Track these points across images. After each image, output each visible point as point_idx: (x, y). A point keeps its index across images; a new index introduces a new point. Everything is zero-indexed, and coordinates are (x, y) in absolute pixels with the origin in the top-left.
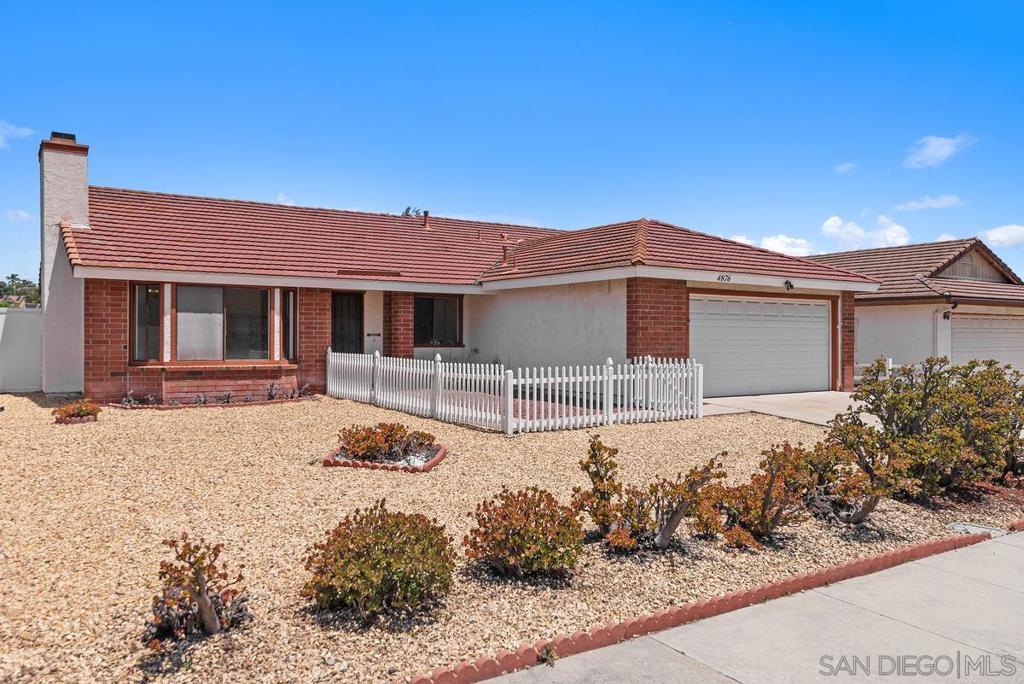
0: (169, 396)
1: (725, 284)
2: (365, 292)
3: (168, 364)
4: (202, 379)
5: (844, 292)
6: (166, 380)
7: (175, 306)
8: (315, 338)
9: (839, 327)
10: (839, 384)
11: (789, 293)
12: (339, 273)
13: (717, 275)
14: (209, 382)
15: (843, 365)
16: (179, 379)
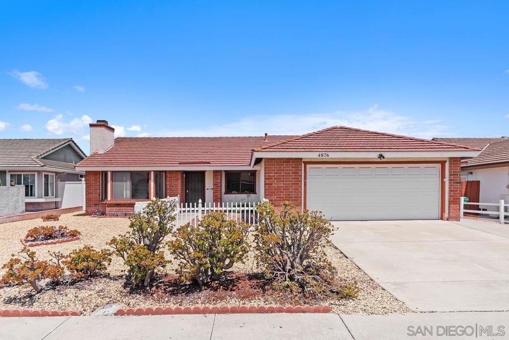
0: (109, 213)
1: (325, 158)
2: (206, 171)
3: (109, 201)
4: (121, 207)
5: (451, 158)
6: (108, 207)
7: (112, 180)
8: (174, 191)
9: (447, 180)
10: (446, 215)
11: (381, 161)
12: (179, 164)
13: (318, 154)
14: (124, 208)
15: (450, 204)
16: (112, 207)
